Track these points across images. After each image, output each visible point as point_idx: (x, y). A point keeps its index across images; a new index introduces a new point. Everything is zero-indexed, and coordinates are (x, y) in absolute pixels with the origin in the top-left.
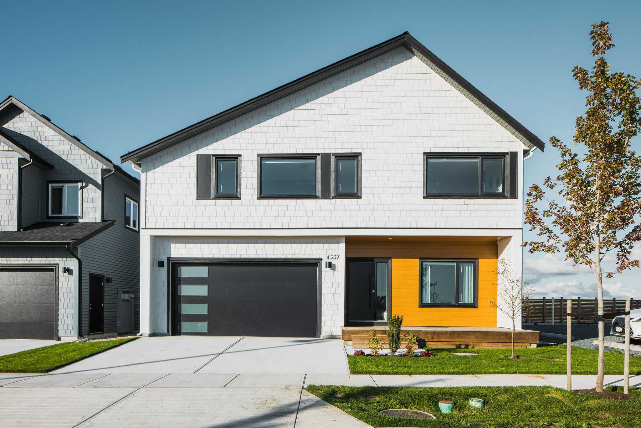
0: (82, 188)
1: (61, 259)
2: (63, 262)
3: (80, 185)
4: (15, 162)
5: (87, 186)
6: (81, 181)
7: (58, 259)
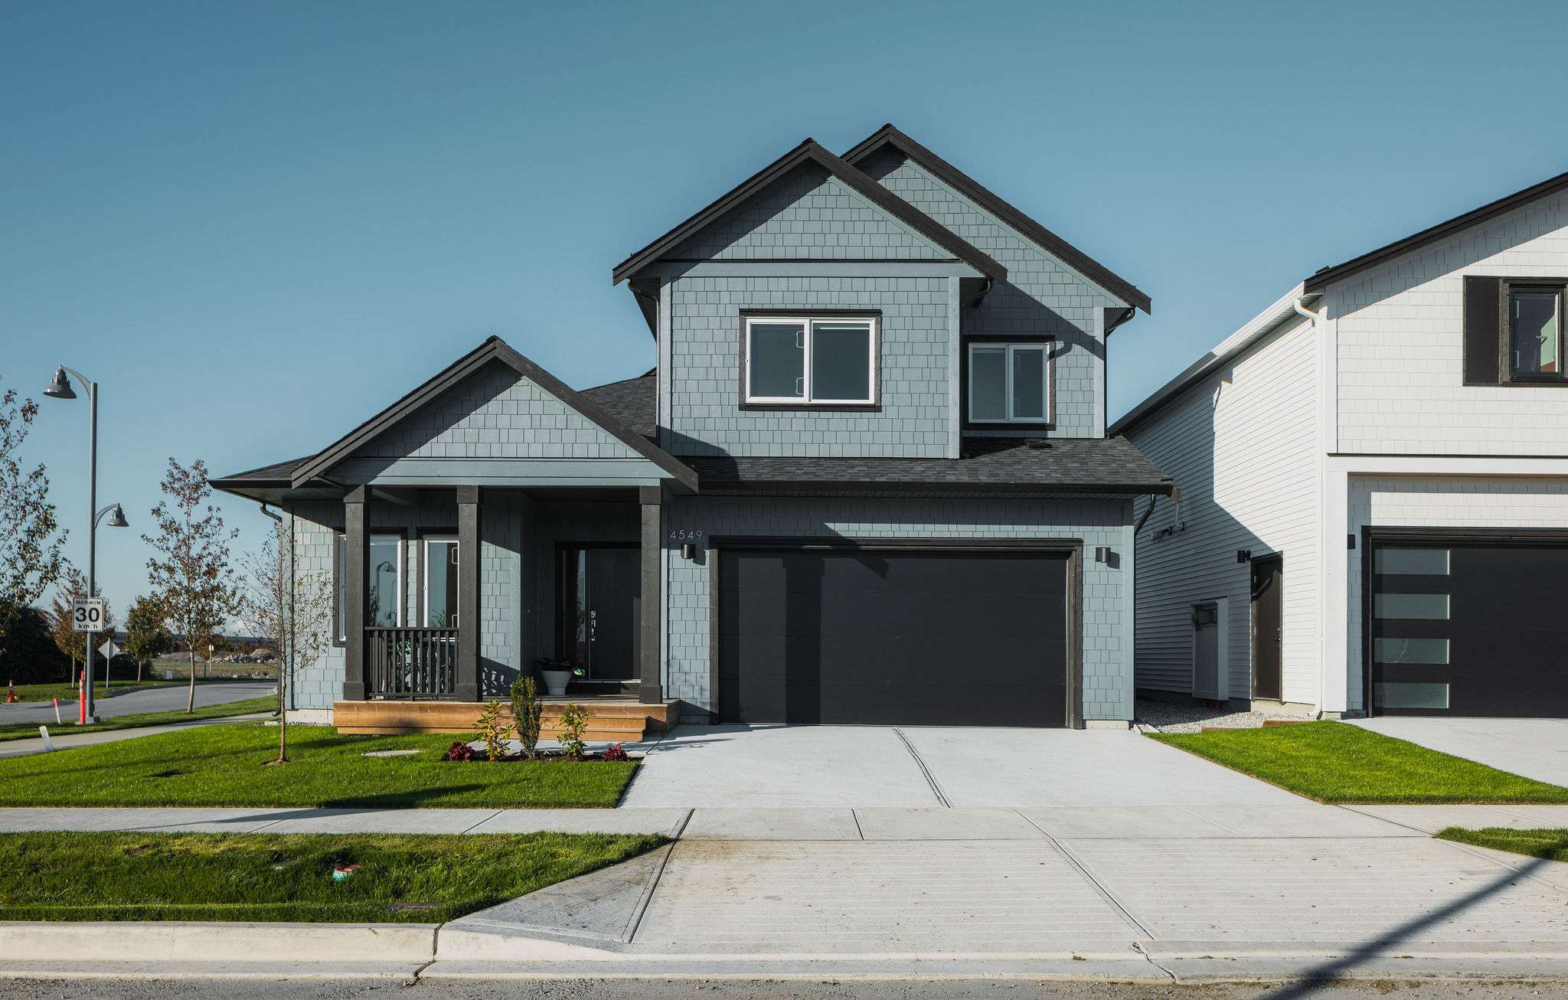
0: (1053, 355)
1: (1090, 528)
2: (1093, 537)
3: (1047, 348)
4: (953, 286)
5: (1067, 349)
6: (1051, 338)
7: (1082, 528)
